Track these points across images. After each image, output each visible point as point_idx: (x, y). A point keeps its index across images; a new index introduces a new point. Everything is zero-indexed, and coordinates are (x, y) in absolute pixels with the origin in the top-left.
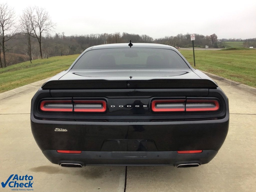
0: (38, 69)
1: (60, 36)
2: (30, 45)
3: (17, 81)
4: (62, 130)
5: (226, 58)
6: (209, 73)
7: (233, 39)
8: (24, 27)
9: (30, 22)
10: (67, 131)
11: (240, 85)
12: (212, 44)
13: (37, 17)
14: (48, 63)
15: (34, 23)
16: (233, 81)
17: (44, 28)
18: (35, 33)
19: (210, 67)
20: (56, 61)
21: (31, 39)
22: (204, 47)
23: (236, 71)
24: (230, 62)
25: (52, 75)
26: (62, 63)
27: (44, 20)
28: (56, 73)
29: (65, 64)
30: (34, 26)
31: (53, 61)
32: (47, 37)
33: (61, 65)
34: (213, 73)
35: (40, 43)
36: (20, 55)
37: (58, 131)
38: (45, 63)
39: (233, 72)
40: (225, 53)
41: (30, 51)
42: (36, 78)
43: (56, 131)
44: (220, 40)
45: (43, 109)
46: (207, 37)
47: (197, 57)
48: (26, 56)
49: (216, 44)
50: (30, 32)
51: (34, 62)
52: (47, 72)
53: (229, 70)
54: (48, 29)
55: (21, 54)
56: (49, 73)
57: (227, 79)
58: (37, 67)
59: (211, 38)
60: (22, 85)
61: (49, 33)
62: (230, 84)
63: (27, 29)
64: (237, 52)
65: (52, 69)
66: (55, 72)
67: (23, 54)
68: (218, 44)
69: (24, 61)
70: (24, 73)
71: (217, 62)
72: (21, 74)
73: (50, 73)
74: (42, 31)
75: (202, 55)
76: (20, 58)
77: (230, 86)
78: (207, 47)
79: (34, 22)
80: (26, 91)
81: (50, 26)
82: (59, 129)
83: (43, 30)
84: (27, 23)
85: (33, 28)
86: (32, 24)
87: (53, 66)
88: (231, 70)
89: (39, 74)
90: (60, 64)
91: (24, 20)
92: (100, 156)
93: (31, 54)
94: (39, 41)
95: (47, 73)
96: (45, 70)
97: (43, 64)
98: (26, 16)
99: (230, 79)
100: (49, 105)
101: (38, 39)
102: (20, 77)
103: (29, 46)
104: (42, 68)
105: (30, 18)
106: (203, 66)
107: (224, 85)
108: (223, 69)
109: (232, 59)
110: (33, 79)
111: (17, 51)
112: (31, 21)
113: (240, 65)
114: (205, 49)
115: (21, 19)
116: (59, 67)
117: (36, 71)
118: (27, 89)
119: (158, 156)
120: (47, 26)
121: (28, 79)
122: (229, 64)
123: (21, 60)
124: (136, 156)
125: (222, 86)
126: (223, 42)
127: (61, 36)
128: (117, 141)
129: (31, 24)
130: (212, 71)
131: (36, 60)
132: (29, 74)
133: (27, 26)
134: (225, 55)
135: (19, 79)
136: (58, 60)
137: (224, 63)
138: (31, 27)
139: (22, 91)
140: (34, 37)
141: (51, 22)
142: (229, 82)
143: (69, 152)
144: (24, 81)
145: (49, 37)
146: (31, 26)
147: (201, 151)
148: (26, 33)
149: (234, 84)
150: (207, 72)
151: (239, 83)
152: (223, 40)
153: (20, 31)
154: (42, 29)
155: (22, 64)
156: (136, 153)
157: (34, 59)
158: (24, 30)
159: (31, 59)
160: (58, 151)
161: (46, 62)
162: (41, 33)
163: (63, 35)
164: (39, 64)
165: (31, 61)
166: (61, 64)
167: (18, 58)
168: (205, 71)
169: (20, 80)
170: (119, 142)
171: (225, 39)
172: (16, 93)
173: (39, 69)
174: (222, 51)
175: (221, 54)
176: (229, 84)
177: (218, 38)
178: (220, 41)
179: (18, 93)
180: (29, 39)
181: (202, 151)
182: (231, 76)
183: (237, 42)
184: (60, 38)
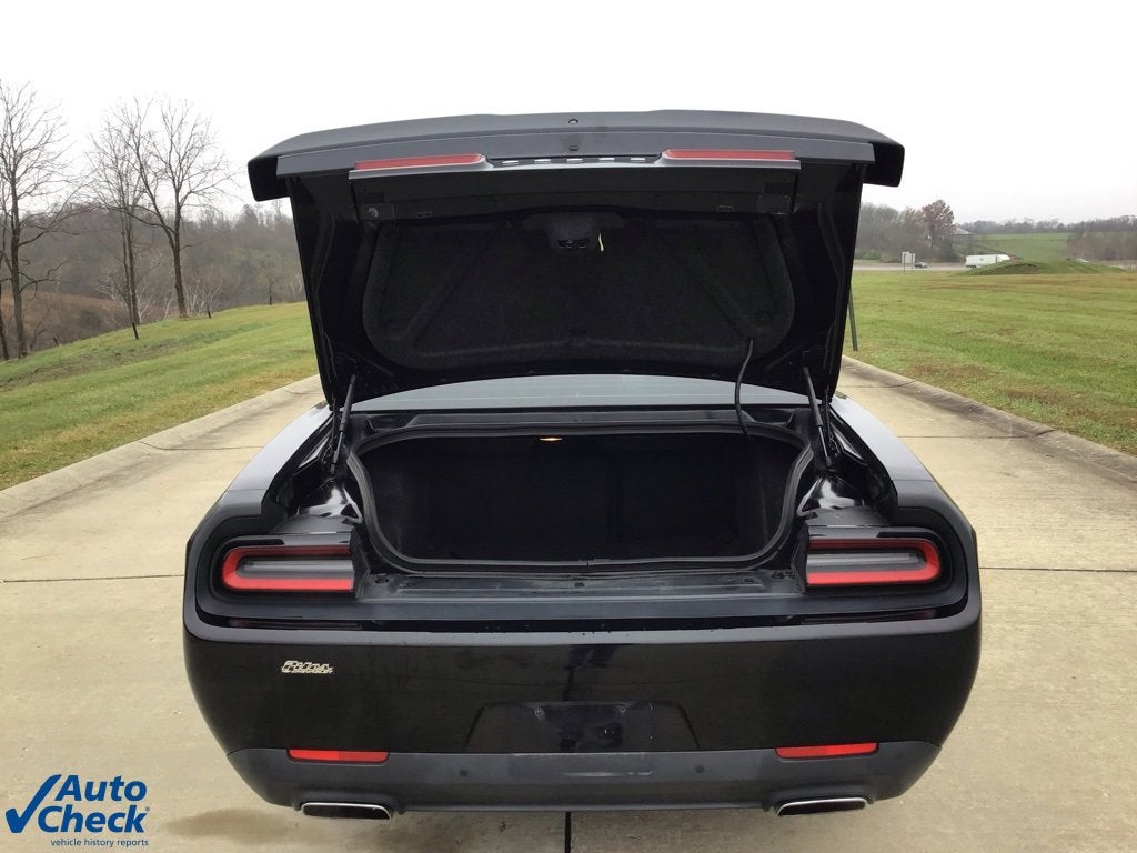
0: (172, 367)
1: (261, 214)
2: (131, 258)
3: (83, 428)
4: (312, 668)
5: (993, 310)
6: (918, 383)
7: (1022, 222)
8: (108, 182)
9: (133, 161)
10: (330, 670)
11: (1051, 434)
12: (930, 245)
13: (162, 138)
14: (213, 337)
15: (148, 164)
16: (1022, 420)
17: (193, 186)
18: (152, 208)
19: (920, 355)
20: (245, 331)
21: (135, 233)
22: (897, 261)
23: (1035, 370)
24: (1009, 331)
25: (234, 397)
26: (277, 341)
27: (195, 151)
28: (251, 387)
29: (286, 344)
30: (150, 178)
31: (232, 331)
32: (204, 220)
33: (272, 351)
34: (935, 383)
35: (176, 250)
36: (86, 302)
37: (295, 671)
38: (197, 339)
39: (1021, 375)
40: (985, 287)
41: (130, 285)
42: (165, 414)
43: (287, 671)
44: (966, 227)
45: (235, 580)
46: (909, 214)
47: (866, 305)
48: (114, 304)
49: (948, 243)
50: (131, 203)
51: (150, 332)
52: (213, 381)
53: (1004, 368)
54: (212, 190)
55: (91, 296)
56: (221, 387)
57: (993, 410)
58: (166, 359)
59: (926, 220)
60: (106, 447)
61: (215, 204)
62: (1006, 432)
63: (120, 190)
64: (1040, 282)
65: (234, 369)
66: (247, 385)
67: (101, 296)
68: (959, 246)
69: (107, 330)
70: (109, 390)
71: (952, 329)
72: (95, 394)
73: (225, 389)
74: (185, 197)
75: (886, 299)
76: (88, 313)
77: (1007, 441)
78: (908, 257)
79: (151, 160)
80: (126, 473)
81: (219, 175)
82: (300, 664)
83: (191, 192)
84: (120, 162)
85: (146, 183)
86: (141, 166)
87: (234, 352)
88: (1014, 366)
89: (175, 394)
90: (267, 347)
91: (108, 150)
92: (464, 773)
93: (134, 296)
94: (171, 242)
95: (211, 390)
96: (203, 372)
97: (190, 341)
98: (114, 133)
99: (1010, 409)
100: (258, 566)
101: (169, 234)
102: (97, 407)
103: (128, 260)
104: (187, 364)
105: (132, 143)
106: (892, 350)
107: (983, 438)
108: (977, 364)
109: (1019, 314)
110: (152, 419)
111: (74, 284)
112: (138, 155)
113: (1051, 344)
114: (901, 268)
115: (94, 147)
116: (265, 360)
117: (163, 377)
118: (129, 462)
119: (700, 770)
120: (209, 178)
121: (131, 415)
122: (1005, 339)
123: (92, 324)
124: (608, 771)
125: (974, 441)
126: (979, 237)
127: (265, 218)
128: (533, 710)
129: (138, 167)
130: (931, 371)
131: (158, 325)
132: (134, 396)
133: (120, 175)
134: (986, 299)
135: (92, 419)
136: (255, 326)
137: (986, 336)
138: (135, 181)
139: (107, 472)
140: (147, 222)
141: (224, 159)
142: (1005, 421)
143: (337, 759)
144: (112, 428)
145: (215, 223)
146: (135, 175)
147: (871, 747)
148: (114, 209)
149: (1025, 433)
150: (908, 376)
151: (1045, 427)
152: (979, 226)
153: (87, 196)
154: (184, 190)
155: (95, 342)
156: (609, 757)
157: (149, 320)
158: (106, 192)
159: (134, 323)
160: (291, 751)
161: (203, 336)
162: (179, 207)
163: (275, 213)
164: (169, 343)
165: (137, 327)
166: (273, 346)
167: (77, 316)
168: (902, 374)
169: (97, 423)
170: (539, 712)
171: (990, 223)
172: (83, 481)
173: (177, 371)
174: (971, 278)
175: (972, 294)
176: (1002, 431)
177: (958, 220)
178: (967, 233)
179: (90, 481)
180: (129, 233)
181: (877, 747)
182: (1012, 395)
183: (1041, 236)
184: (265, 223)
